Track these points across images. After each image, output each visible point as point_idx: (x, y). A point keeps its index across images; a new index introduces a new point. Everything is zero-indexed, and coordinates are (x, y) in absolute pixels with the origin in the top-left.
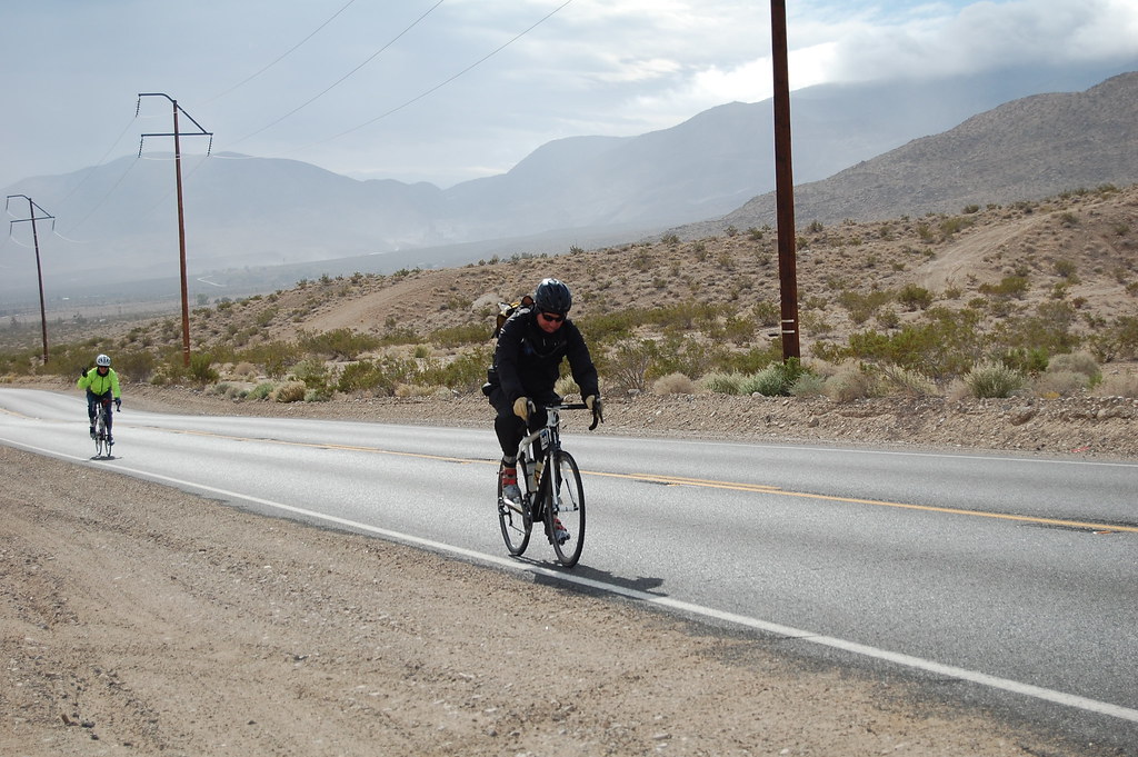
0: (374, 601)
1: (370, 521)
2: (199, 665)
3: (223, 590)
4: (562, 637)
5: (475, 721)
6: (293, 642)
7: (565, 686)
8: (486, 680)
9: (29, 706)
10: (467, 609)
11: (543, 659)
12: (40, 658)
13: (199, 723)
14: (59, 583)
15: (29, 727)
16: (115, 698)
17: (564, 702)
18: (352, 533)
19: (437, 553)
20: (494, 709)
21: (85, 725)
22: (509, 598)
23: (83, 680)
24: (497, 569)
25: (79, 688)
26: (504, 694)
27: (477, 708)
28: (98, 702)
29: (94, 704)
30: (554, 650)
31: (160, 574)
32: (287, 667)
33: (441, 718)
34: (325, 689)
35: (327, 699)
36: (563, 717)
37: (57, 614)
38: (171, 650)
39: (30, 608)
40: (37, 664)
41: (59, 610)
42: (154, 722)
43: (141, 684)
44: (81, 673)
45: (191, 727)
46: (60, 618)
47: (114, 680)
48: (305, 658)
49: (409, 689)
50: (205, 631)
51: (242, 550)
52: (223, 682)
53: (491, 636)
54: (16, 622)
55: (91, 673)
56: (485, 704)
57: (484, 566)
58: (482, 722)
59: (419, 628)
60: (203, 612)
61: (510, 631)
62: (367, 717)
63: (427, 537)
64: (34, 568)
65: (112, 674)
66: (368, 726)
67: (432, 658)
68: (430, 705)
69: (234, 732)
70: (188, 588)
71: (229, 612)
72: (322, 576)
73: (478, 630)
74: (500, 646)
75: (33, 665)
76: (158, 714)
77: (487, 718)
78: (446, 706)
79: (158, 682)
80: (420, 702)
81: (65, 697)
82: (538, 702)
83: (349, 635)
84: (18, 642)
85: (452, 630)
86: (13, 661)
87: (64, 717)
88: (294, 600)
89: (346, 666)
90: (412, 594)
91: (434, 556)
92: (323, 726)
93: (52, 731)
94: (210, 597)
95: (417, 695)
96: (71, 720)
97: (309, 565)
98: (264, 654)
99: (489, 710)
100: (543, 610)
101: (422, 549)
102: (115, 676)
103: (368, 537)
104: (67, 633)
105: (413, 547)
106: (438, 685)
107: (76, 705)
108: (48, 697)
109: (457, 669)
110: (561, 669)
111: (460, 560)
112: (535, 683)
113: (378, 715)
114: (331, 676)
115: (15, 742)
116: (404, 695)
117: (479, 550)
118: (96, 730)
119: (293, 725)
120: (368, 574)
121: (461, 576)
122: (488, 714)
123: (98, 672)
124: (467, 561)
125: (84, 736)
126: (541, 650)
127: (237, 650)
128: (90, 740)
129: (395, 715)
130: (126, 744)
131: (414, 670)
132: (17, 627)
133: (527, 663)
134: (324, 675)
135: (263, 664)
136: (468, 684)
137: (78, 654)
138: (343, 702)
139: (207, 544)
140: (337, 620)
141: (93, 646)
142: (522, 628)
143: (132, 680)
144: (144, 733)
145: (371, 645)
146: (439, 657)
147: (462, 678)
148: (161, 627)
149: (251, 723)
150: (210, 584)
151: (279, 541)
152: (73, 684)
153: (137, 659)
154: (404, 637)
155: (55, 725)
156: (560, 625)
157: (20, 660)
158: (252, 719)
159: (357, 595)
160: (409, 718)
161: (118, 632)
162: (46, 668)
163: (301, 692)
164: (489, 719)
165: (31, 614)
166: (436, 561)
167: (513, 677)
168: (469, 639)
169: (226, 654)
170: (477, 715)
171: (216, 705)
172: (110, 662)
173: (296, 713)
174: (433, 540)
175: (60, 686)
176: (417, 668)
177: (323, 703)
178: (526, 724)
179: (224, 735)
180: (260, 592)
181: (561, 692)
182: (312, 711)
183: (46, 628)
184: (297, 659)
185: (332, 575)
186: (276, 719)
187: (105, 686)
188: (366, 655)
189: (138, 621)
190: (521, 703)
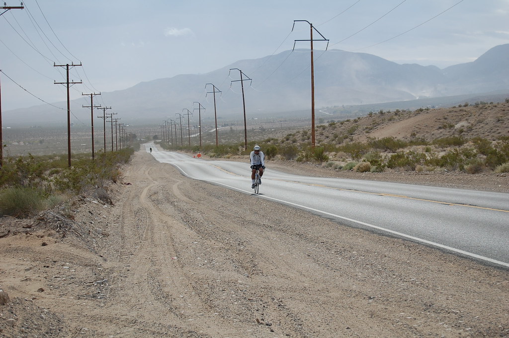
0: (408, 271)
1: (405, 232)
2: (322, 299)
3: (333, 262)
4: (504, 294)
5: (460, 334)
6: (368, 289)
7: (506, 319)
8: (465, 313)
9: (240, 314)
10: (454, 277)
11: (494, 305)
12: (246, 291)
13: (322, 327)
14: (254, 255)
15: (240, 324)
16: (281, 312)
17: (505, 327)
18: (396, 238)
19: (439, 249)
20: (470, 329)
21: (267, 325)
22: (476, 273)
23: (266, 302)
24: (469, 258)
25: (264, 306)
26: (474, 321)
27: (461, 327)
28: (273, 313)
29: (271, 315)
30: (500, 300)
31: (302, 253)
32: (365, 302)
33: (443, 331)
34: (384, 314)
35: (385, 319)
36: (505, 335)
37: (253, 270)
38: (308, 291)
39: (240, 266)
40: (244, 294)
41: (254, 268)
42: (300, 325)
43: (295, 306)
44: (265, 299)
45: (318, 328)
46: (254, 272)
47: (281, 303)
48: (374, 298)
49: (426, 316)
50: (324, 282)
51: (342, 244)
52: (333, 307)
53: (467, 292)
54: (234, 273)
55: (269, 300)
56: (465, 326)
57: (463, 257)
58: (463, 334)
59: (431, 286)
60: (324, 273)
61: (477, 290)
62: (405, 329)
63: (434, 241)
64: (242, 247)
65: (280, 300)
66: (406, 333)
67: (438, 301)
68: (437, 325)
69: (339, 332)
70: (316, 261)
71: (336, 273)
72: (381, 258)
73: (460, 288)
74: (472, 297)
75: (242, 294)
76: (302, 321)
77: (466, 332)
78: (445, 326)
79: (302, 306)
80: (431, 323)
81: (258, 310)
82: (492, 326)
83: (395, 287)
84: (235, 282)
85: (447, 288)
86: (232, 292)
87: (257, 320)
88: (368, 269)
89: (395, 303)
90: (427, 269)
91: (438, 251)
92: (383, 332)
93: (252, 326)
94: (327, 266)
95: (430, 320)
96: (261, 321)
97: (375, 252)
98: (354, 295)
99: (467, 329)
100: (494, 280)
101: (431, 247)
102: (281, 301)
103: (404, 239)
104: (258, 279)
105: (427, 246)
106: (441, 315)
107: (263, 315)
108: (249, 310)
109: (450, 307)
110: (504, 310)
111: (451, 253)
112: (490, 317)
113: (411, 328)
114: (387, 307)
115: (234, 331)
116: (423, 319)
117: (460, 249)
118: (273, 327)
119: (368, 330)
120: (404, 258)
121: (452, 261)
122: (467, 331)
123: (273, 299)
124: (454, 254)
125: (267, 330)
126: (493, 300)
127: (340, 292)
128: (270, 332)
129: (419, 328)
130: (287, 335)
131: (428, 307)
132: (235, 275)
133: (486, 307)
134: (383, 307)
135: (353, 299)
136: (456, 315)
137: (263, 290)
138: (393, 320)
139: (325, 240)
140: (390, 281)
141: (270, 286)
142: (483, 289)
143: (290, 304)
144: (296, 330)
145: (406, 293)
146: (441, 301)
147: (453, 312)
148: (304, 279)
149: (348, 328)
150: (327, 259)
151: (360, 240)
152: (261, 305)
153: (292, 294)
154: (423, 290)
155: (253, 324)
156: (502, 288)
157: (236, 291)
158: (348, 326)
159: (399, 268)
160: (427, 331)
161: (283, 280)
162: (248, 296)
163: (372, 315)
164: (467, 334)
165: (241, 269)
166: (439, 253)
167: (479, 313)
168: (456, 293)
169: (335, 294)
170: (461, 331)
171: (330, 318)
172: (279, 295)
173: (370, 325)
174: (437, 242)
175: (255, 305)
176: (430, 306)
177: (383, 321)
178: (486, 337)
179: (335, 333)
180: (351, 264)
181: (503, 321)
182: (378, 324)
183: (248, 277)
184: (370, 298)
185: (387, 258)
186: (360, 327)
187: (276, 306)
188: (404, 298)
189: (292, 275)
190: (484, 326)
